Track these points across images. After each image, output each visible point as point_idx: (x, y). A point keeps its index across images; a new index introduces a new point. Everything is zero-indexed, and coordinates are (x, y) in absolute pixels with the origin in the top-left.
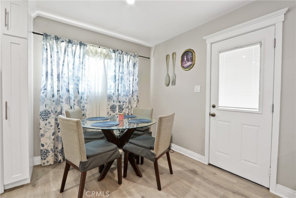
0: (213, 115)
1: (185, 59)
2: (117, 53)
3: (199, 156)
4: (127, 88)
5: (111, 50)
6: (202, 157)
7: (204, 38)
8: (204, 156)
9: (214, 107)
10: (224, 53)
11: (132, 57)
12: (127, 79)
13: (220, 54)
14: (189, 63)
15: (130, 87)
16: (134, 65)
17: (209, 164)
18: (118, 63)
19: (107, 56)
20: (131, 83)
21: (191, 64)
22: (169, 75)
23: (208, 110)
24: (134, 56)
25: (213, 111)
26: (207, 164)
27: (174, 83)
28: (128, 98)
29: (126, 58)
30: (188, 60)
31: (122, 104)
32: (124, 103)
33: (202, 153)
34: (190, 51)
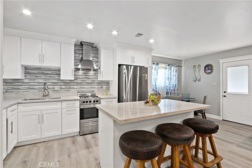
0: (225, 96)
1: (207, 68)
2: (169, 66)
3: (217, 116)
4: (173, 83)
5: (167, 65)
6: (219, 117)
7: (219, 60)
8: (220, 116)
9: (225, 92)
10: (230, 68)
11: (175, 67)
12: (173, 78)
13: (228, 68)
14: (209, 71)
15: (174, 83)
16: (176, 71)
17: (223, 120)
18: (170, 71)
19: (166, 68)
20: (175, 80)
21: (211, 72)
22: (196, 76)
23: (222, 94)
24: (176, 67)
25: (224, 94)
26: (222, 120)
27: (199, 80)
28: (173, 88)
29: (173, 68)
30: (209, 69)
31: (171, 91)
32: (172, 91)
33: (219, 115)
34: (210, 65)
